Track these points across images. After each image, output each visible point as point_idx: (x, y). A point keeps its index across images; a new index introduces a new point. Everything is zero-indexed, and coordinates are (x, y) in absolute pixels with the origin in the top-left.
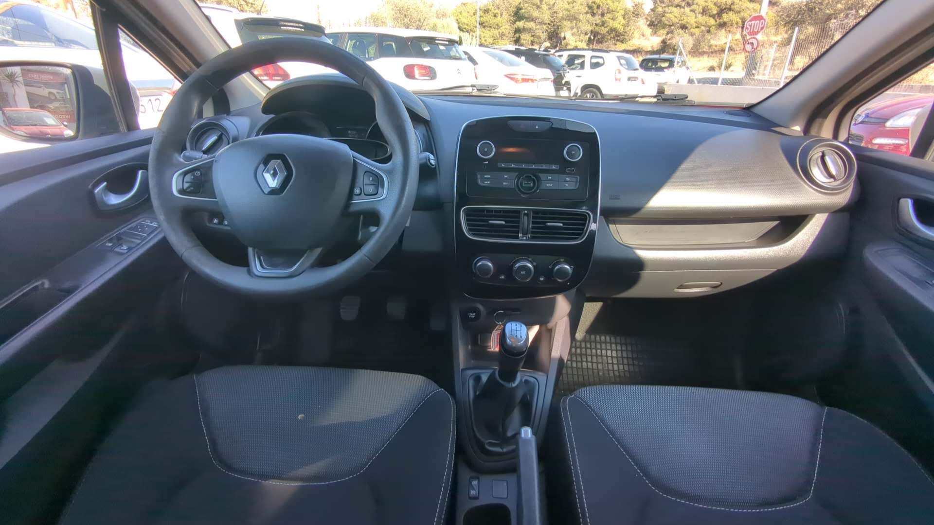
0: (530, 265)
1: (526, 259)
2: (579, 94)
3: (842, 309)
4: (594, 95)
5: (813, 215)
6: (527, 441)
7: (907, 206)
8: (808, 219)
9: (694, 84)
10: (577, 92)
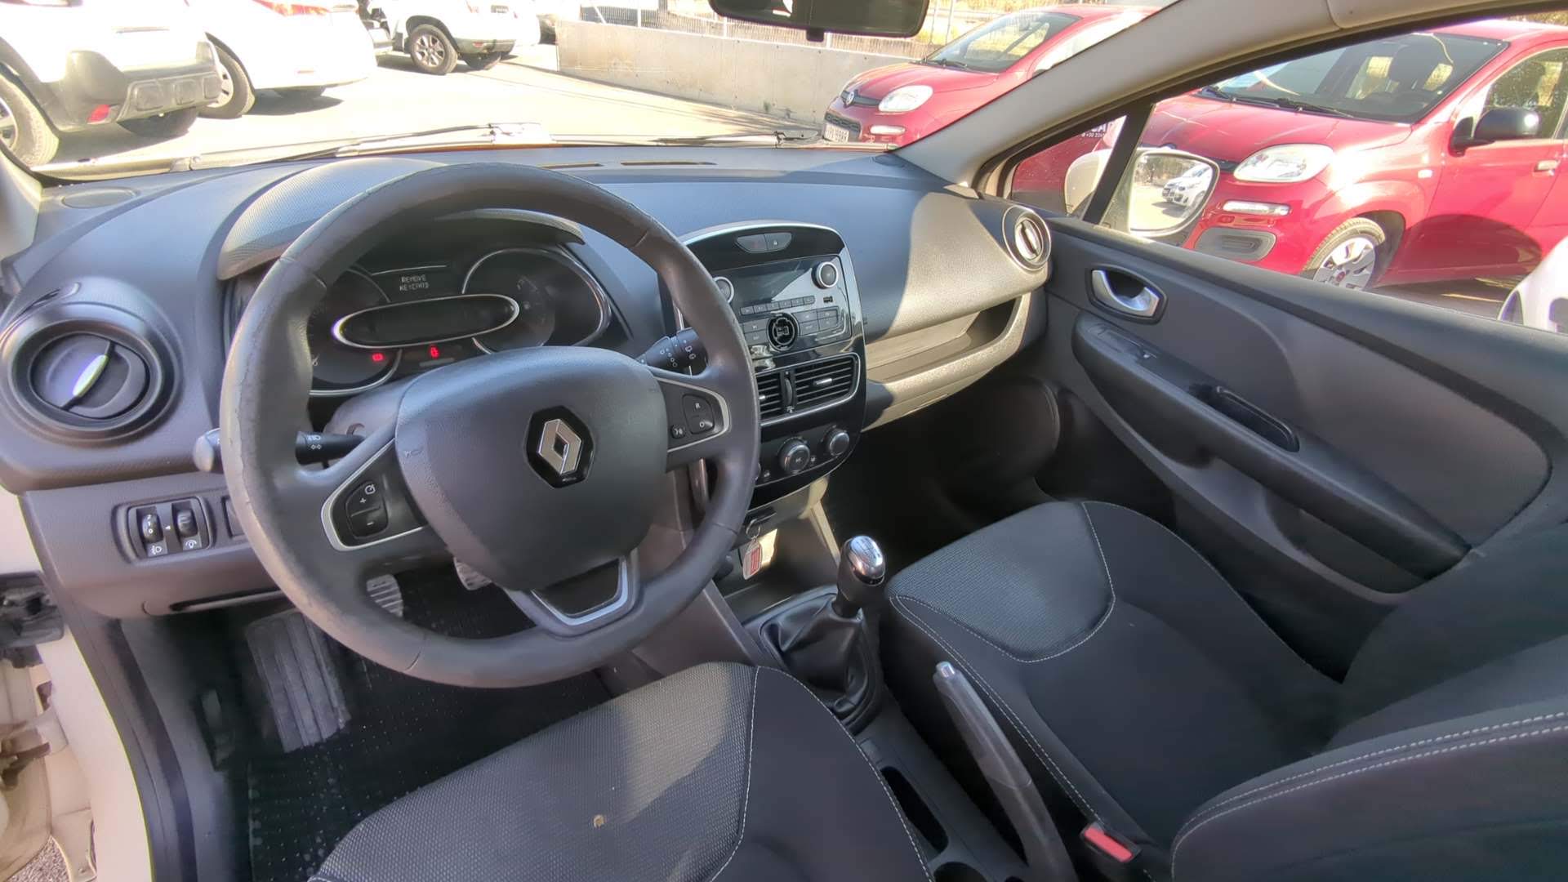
0: (802, 446)
1: (794, 439)
2: (405, 36)
3: (1050, 394)
4: (435, 38)
5: (1021, 297)
6: (954, 681)
7: (1100, 277)
8: (1016, 303)
9: (600, 24)
10: (399, 31)
